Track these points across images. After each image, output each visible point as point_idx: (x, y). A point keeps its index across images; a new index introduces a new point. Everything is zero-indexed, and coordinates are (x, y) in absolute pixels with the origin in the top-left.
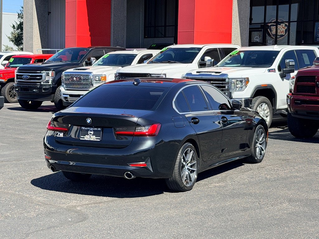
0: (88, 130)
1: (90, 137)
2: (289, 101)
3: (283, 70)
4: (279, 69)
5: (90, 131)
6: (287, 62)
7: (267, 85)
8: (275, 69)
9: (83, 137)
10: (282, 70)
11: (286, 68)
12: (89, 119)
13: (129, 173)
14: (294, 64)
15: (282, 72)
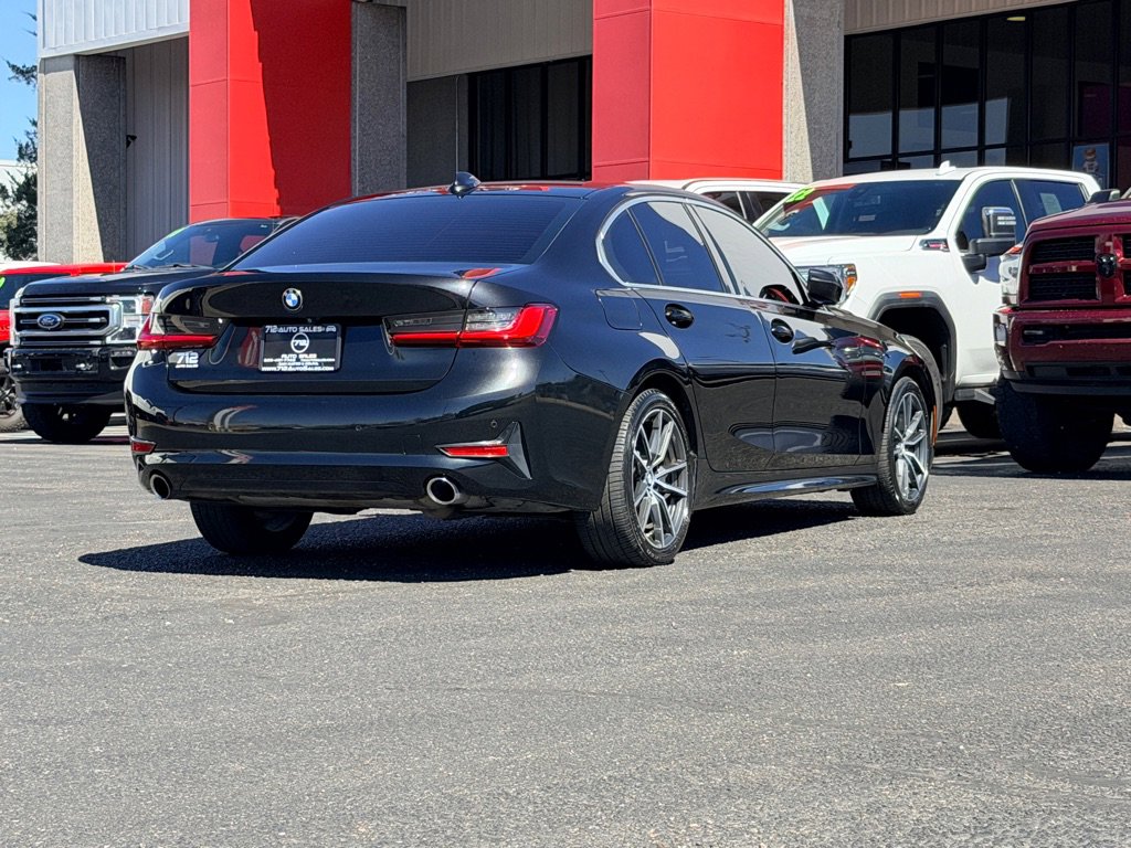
0: (290, 336)
1: (298, 360)
2: (1001, 334)
3: (975, 242)
4: (962, 240)
5: (296, 338)
6: (988, 217)
7: (920, 295)
8: (945, 241)
9: (271, 360)
10: (970, 244)
11: (984, 237)
12: (294, 292)
13: (444, 479)
14: (1014, 223)
15: (971, 251)
